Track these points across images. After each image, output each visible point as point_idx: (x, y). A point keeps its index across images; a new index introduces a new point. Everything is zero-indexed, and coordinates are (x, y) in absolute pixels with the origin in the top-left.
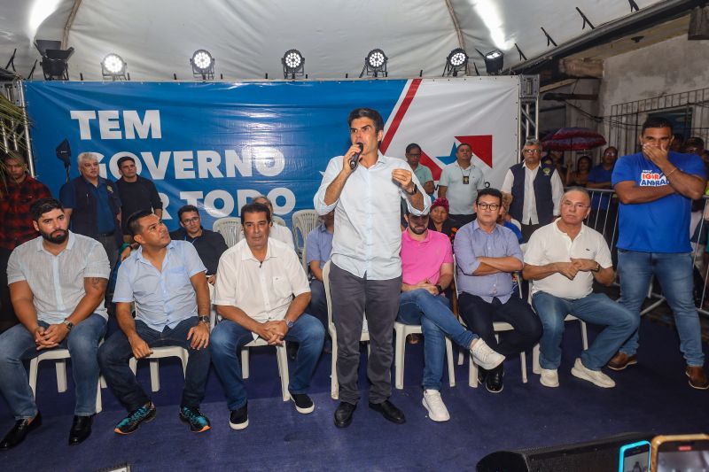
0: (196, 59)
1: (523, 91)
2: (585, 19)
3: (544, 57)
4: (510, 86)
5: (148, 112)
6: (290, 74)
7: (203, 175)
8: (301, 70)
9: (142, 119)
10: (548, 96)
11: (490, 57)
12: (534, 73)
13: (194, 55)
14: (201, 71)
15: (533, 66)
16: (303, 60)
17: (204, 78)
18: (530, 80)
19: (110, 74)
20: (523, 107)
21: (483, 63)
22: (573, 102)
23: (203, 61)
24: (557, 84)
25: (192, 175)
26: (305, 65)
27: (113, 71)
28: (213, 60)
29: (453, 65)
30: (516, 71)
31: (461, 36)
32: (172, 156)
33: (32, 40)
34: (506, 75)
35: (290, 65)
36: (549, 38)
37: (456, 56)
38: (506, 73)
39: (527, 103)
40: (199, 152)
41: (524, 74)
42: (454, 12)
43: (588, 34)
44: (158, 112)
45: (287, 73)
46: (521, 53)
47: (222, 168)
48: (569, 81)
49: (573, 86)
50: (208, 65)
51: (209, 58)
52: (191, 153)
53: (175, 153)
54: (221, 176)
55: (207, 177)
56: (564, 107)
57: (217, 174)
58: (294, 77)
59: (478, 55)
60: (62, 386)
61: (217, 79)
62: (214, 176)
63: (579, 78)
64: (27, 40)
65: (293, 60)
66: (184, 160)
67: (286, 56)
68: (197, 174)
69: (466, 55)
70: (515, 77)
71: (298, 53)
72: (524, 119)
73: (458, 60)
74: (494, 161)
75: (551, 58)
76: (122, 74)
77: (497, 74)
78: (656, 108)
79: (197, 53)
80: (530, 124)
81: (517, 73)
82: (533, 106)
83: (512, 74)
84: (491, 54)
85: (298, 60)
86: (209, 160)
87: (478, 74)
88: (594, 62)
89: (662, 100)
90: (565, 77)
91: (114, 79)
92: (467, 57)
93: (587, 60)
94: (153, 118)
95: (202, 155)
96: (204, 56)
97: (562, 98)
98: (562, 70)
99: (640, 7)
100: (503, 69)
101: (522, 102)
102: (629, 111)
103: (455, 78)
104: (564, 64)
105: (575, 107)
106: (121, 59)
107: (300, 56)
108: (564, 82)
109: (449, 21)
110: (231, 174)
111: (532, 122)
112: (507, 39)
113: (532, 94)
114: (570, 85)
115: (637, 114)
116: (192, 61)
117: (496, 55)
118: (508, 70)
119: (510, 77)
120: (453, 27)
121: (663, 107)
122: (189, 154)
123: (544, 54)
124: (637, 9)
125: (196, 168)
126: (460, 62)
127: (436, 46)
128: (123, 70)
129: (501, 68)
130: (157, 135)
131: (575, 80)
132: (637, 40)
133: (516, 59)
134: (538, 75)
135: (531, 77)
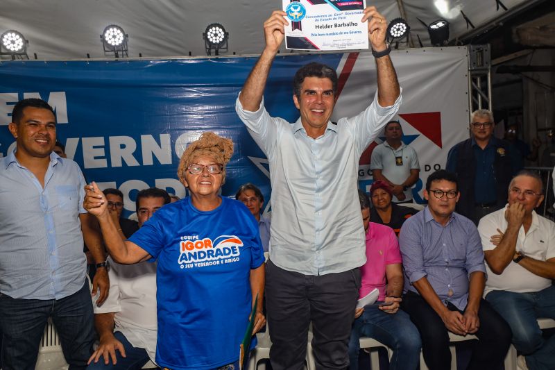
0: (106, 35)
1: (472, 62)
3: (494, 23)
4: (458, 57)
5: (52, 94)
6: (213, 51)
7: (116, 163)
8: (225, 46)
10: (500, 69)
11: (434, 27)
12: (484, 43)
13: (105, 32)
14: (113, 48)
15: (483, 34)
16: (226, 34)
17: (117, 56)
18: (480, 51)
19: (9, 52)
20: (474, 80)
21: (426, 34)
22: (530, 74)
23: (114, 37)
24: (511, 56)
25: (103, 164)
26: (229, 41)
27: (12, 49)
28: (126, 36)
29: (393, 37)
30: (463, 41)
32: (80, 142)
34: (453, 45)
35: (213, 40)
36: (499, 2)
37: (396, 26)
38: (452, 44)
39: (477, 75)
40: (111, 138)
41: (473, 43)
44: (64, 93)
45: (210, 49)
46: (468, 21)
47: (138, 154)
48: (525, 52)
49: (529, 56)
50: (121, 42)
51: (121, 35)
52: (102, 139)
53: (83, 139)
54: (136, 163)
55: (120, 165)
56: (520, 81)
57: (133, 162)
58: (217, 53)
59: (421, 26)
61: (133, 57)
62: (129, 164)
63: (535, 48)
65: (216, 35)
66: (94, 147)
67: (207, 30)
68: (109, 162)
69: (407, 25)
70: (462, 48)
71: (220, 27)
72: (475, 93)
73: (399, 30)
74: (444, 140)
75: (501, 24)
76: (22, 53)
77: (442, 45)
79: (108, 28)
80: (482, 98)
81: (465, 43)
82: (484, 79)
83: (459, 44)
84: (435, 23)
85: (221, 35)
86: (123, 146)
87: (422, 46)
88: (551, 30)
90: (520, 47)
91: (13, 58)
92: (408, 28)
93: (543, 28)
94: (58, 101)
95: (115, 141)
96: (117, 32)
97: (517, 70)
98: (516, 40)
100: (450, 40)
101: (472, 75)
103: (396, 51)
104: (518, 33)
105: (532, 79)
106: (21, 36)
107: (224, 30)
108: (519, 54)
110: (148, 161)
111: (484, 95)
112: (452, 6)
113: (482, 65)
114: (525, 56)
116: (103, 37)
117: (441, 24)
118: (454, 40)
119: (457, 47)
122: (100, 141)
125: (108, 156)
126: (401, 33)
128: (24, 47)
129: (447, 38)
130: (63, 119)
131: (531, 51)
133: (463, 28)
134: (489, 45)
135: (481, 47)
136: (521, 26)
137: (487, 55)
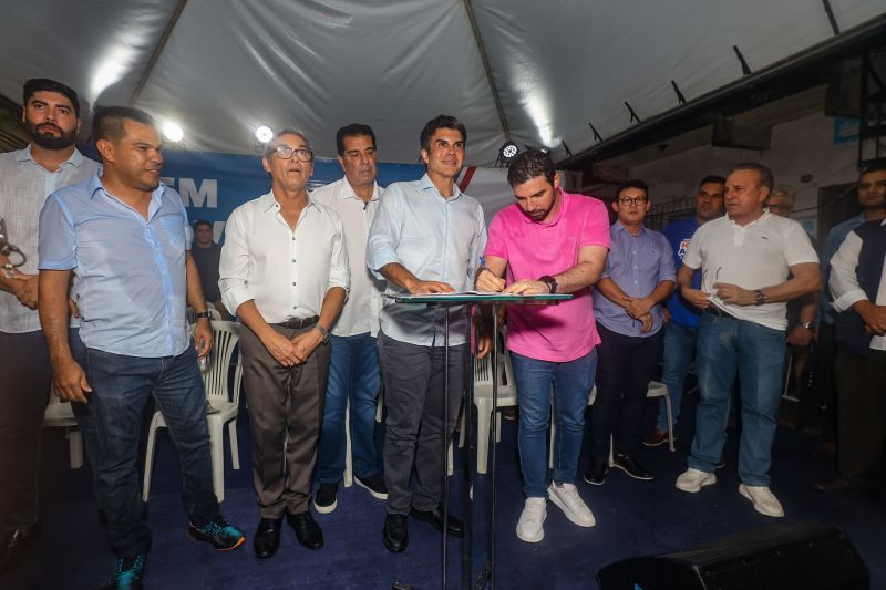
0: (257, 132)
2: (633, 114)
3: (589, 152)
5: (205, 182)
9: (198, 186)
12: (578, 169)
13: (256, 128)
15: (577, 162)
18: (574, 178)
19: (169, 143)
23: (265, 135)
27: (173, 140)
29: (505, 157)
31: (508, 135)
33: (92, 105)
36: (596, 134)
37: (509, 148)
42: (504, 115)
43: (635, 127)
44: (215, 181)
46: (567, 150)
48: (602, 185)
60: (76, 461)
64: (87, 104)
69: (517, 149)
73: (510, 152)
75: (595, 153)
76: (182, 143)
78: (677, 209)
79: (259, 126)
81: (564, 168)
89: (683, 203)
91: (173, 147)
93: (616, 168)
94: (210, 188)
96: (267, 130)
98: (596, 175)
99: (687, 100)
102: (654, 213)
104: (597, 169)
108: (597, 186)
109: (498, 122)
112: (554, 136)
114: (599, 189)
115: (661, 214)
116: (254, 134)
120: (502, 128)
121: (683, 208)
123: (589, 149)
124: (684, 101)
127: (486, 145)
128: (184, 139)
130: (213, 204)
132: (663, 148)
133: (563, 155)
134: (581, 173)
135: (576, 173)
136: (599, 164)
137: (579, 180)
